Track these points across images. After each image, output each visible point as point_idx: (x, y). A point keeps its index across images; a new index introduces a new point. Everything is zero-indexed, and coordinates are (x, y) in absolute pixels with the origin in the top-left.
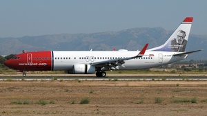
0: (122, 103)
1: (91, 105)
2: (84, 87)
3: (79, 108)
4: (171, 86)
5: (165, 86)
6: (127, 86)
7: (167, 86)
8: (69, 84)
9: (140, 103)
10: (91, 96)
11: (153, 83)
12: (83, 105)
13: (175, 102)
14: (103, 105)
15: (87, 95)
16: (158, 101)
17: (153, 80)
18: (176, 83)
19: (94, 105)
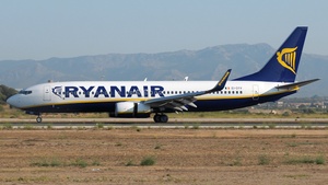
0: (206, 165)
1: (158, 168)
2: (146, 138)
3: (139, 173)
4: (283, 137)
5: (273, 137)
6: (214, 137)
7: (278, 137)
8: (122, 135)
9: (235, 164)
10: (159, 152)
11: (254, 132)
12: (146, 168)
13: (290, 163)
14: (176, 168)
15: (150, 153)
16: (263, 161)
17: (255, 128)
18: (291, 132)
19: (162, 168)
